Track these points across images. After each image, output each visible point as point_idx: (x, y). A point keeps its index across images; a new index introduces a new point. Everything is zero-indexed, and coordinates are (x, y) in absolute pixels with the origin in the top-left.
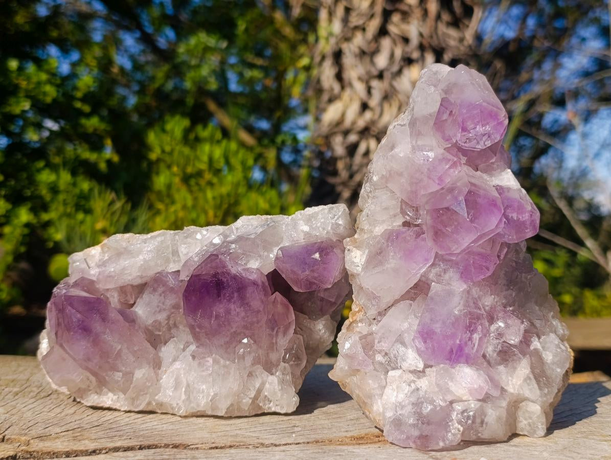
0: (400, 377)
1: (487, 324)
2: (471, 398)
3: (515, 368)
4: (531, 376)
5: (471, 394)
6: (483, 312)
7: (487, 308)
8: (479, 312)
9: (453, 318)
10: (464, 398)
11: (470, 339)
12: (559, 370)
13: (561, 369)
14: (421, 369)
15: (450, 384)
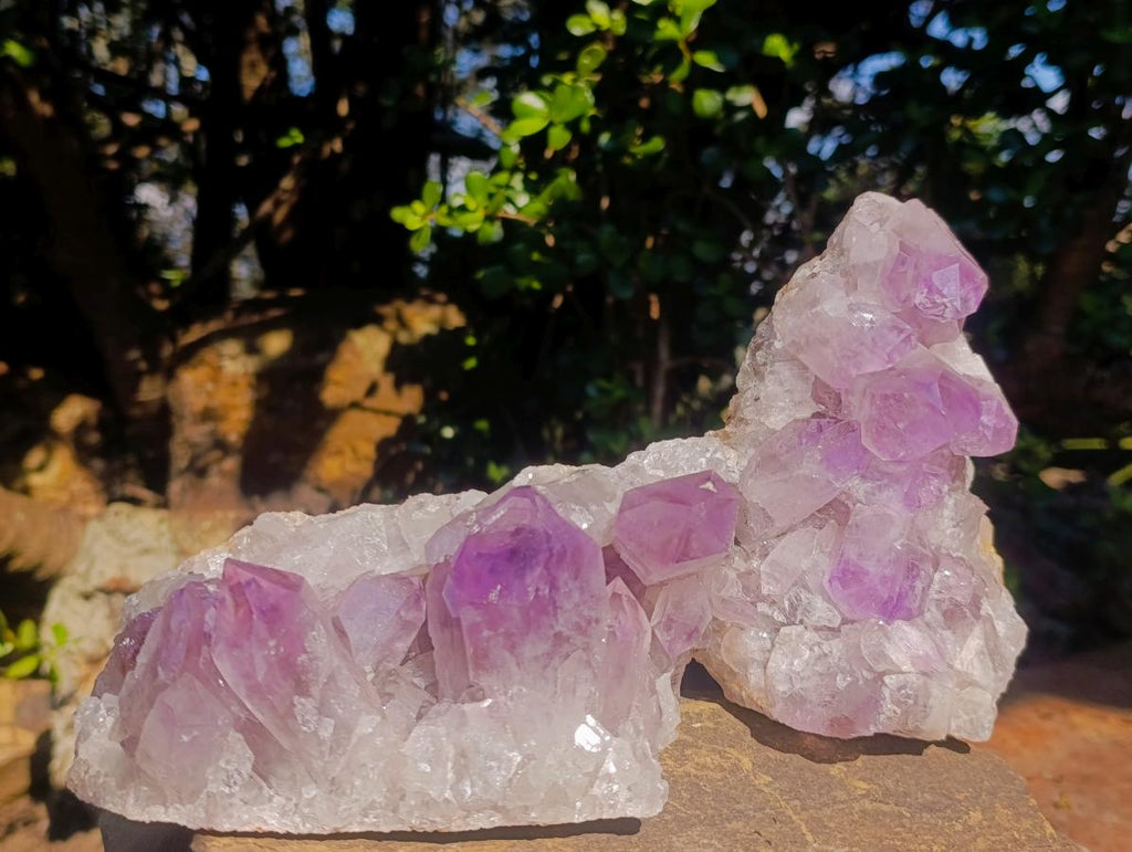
0: (800, 636)
1: (932, 570)
2: (912, 669)
3: (965, 637)
4: (985, 650)
5: (913, 664)
6: (927, 552)
7: (933, 547)
8: (924, 551)
9: (893, 554)
10: (904, 668)
11: (912, 588)
12: (1013, 649)
13: (1016, 647)
14: (836, 625)
15: (887, 645)
